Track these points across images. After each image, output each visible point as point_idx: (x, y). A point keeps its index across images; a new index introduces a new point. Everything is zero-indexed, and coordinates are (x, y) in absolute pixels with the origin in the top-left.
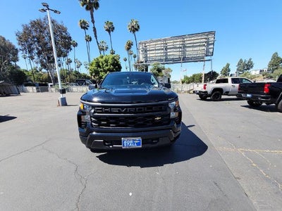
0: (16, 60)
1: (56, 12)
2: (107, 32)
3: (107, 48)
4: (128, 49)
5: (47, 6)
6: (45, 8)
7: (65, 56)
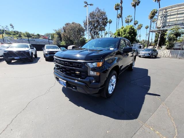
0: (83, 35)
1: (91, 5)
2: (133, 7)
3: (132, 20)
4: (152, 18)
5: (87, 3)
6: (86, 4)
7: (104, 30)
